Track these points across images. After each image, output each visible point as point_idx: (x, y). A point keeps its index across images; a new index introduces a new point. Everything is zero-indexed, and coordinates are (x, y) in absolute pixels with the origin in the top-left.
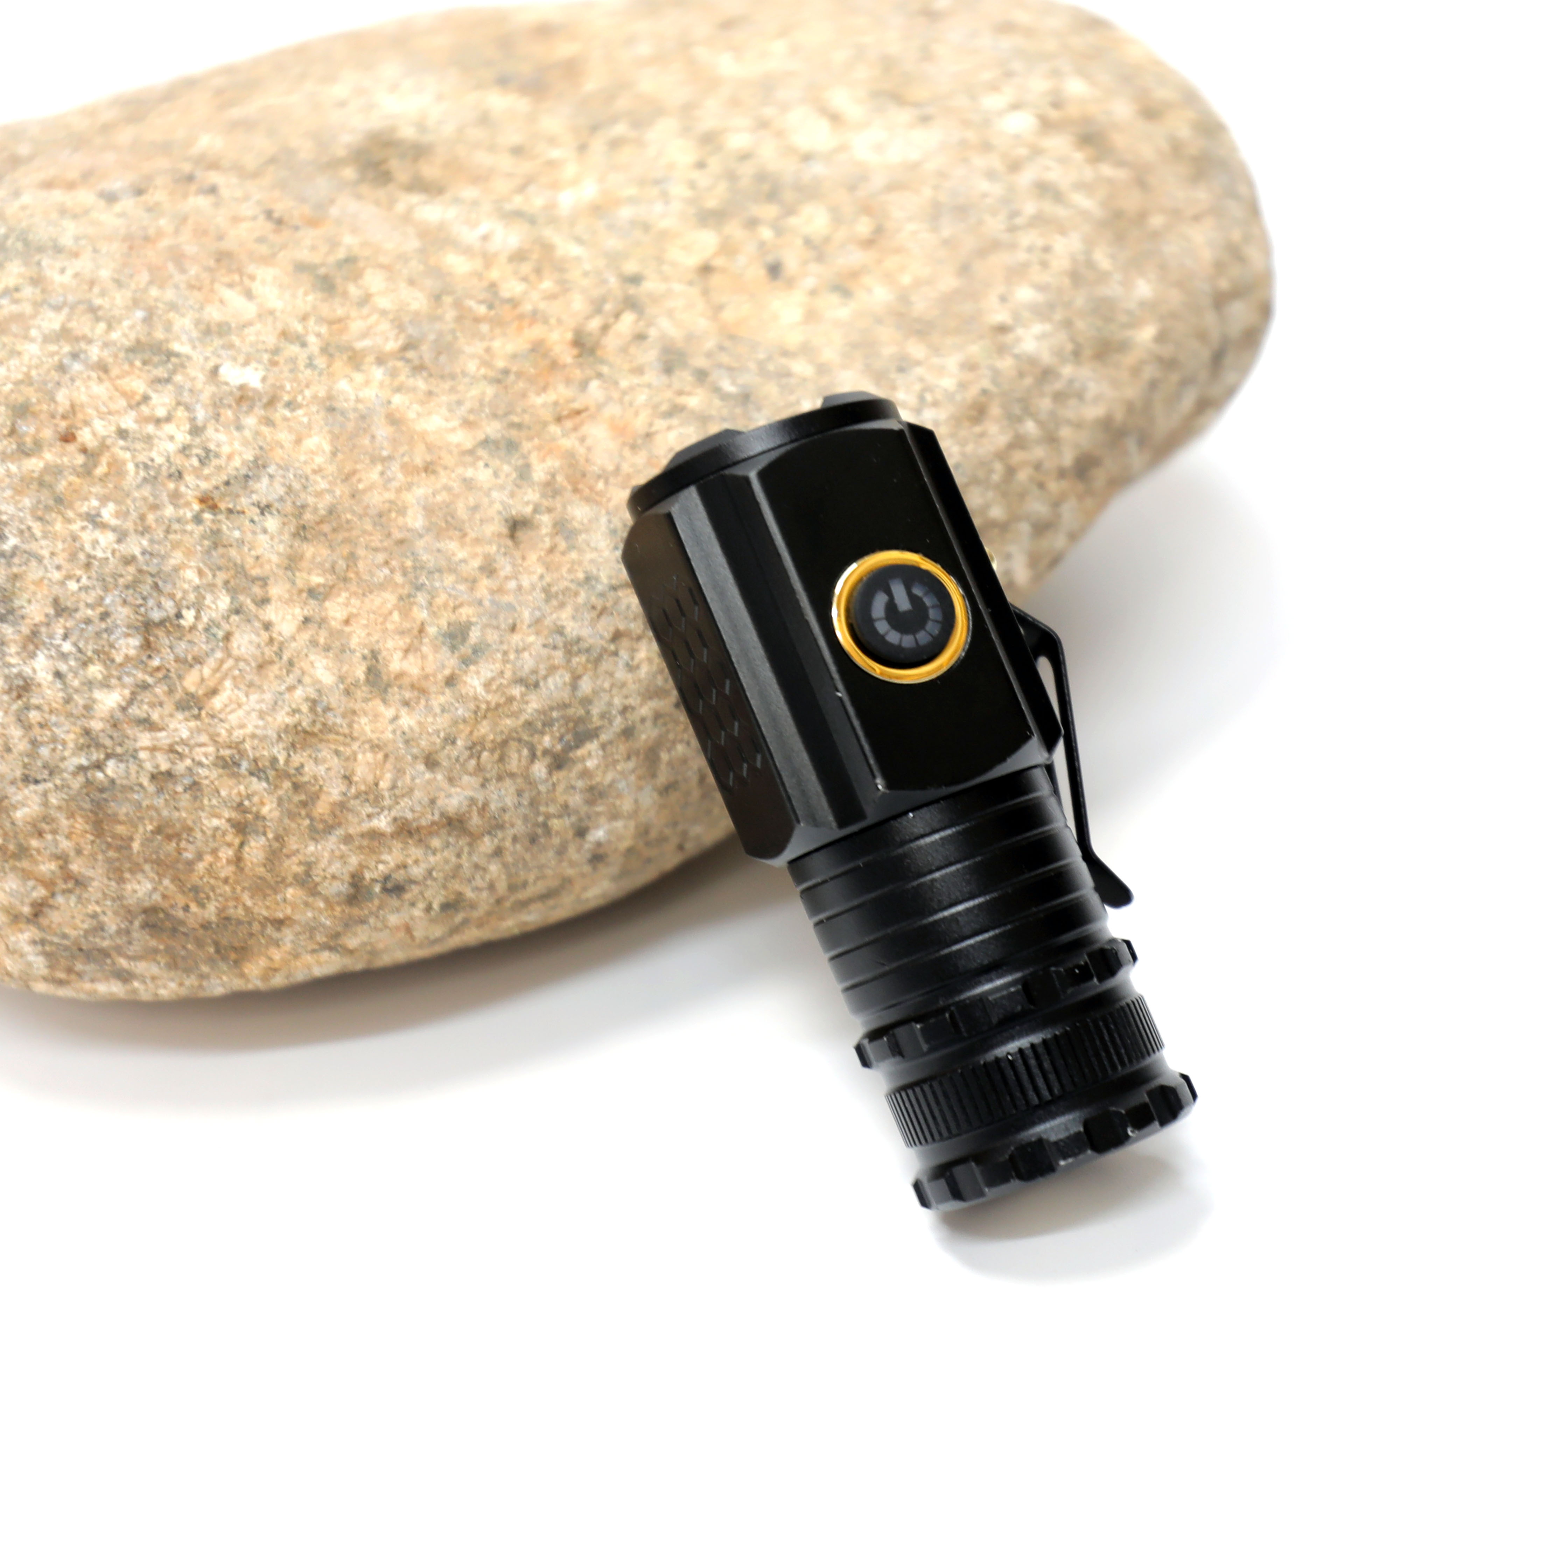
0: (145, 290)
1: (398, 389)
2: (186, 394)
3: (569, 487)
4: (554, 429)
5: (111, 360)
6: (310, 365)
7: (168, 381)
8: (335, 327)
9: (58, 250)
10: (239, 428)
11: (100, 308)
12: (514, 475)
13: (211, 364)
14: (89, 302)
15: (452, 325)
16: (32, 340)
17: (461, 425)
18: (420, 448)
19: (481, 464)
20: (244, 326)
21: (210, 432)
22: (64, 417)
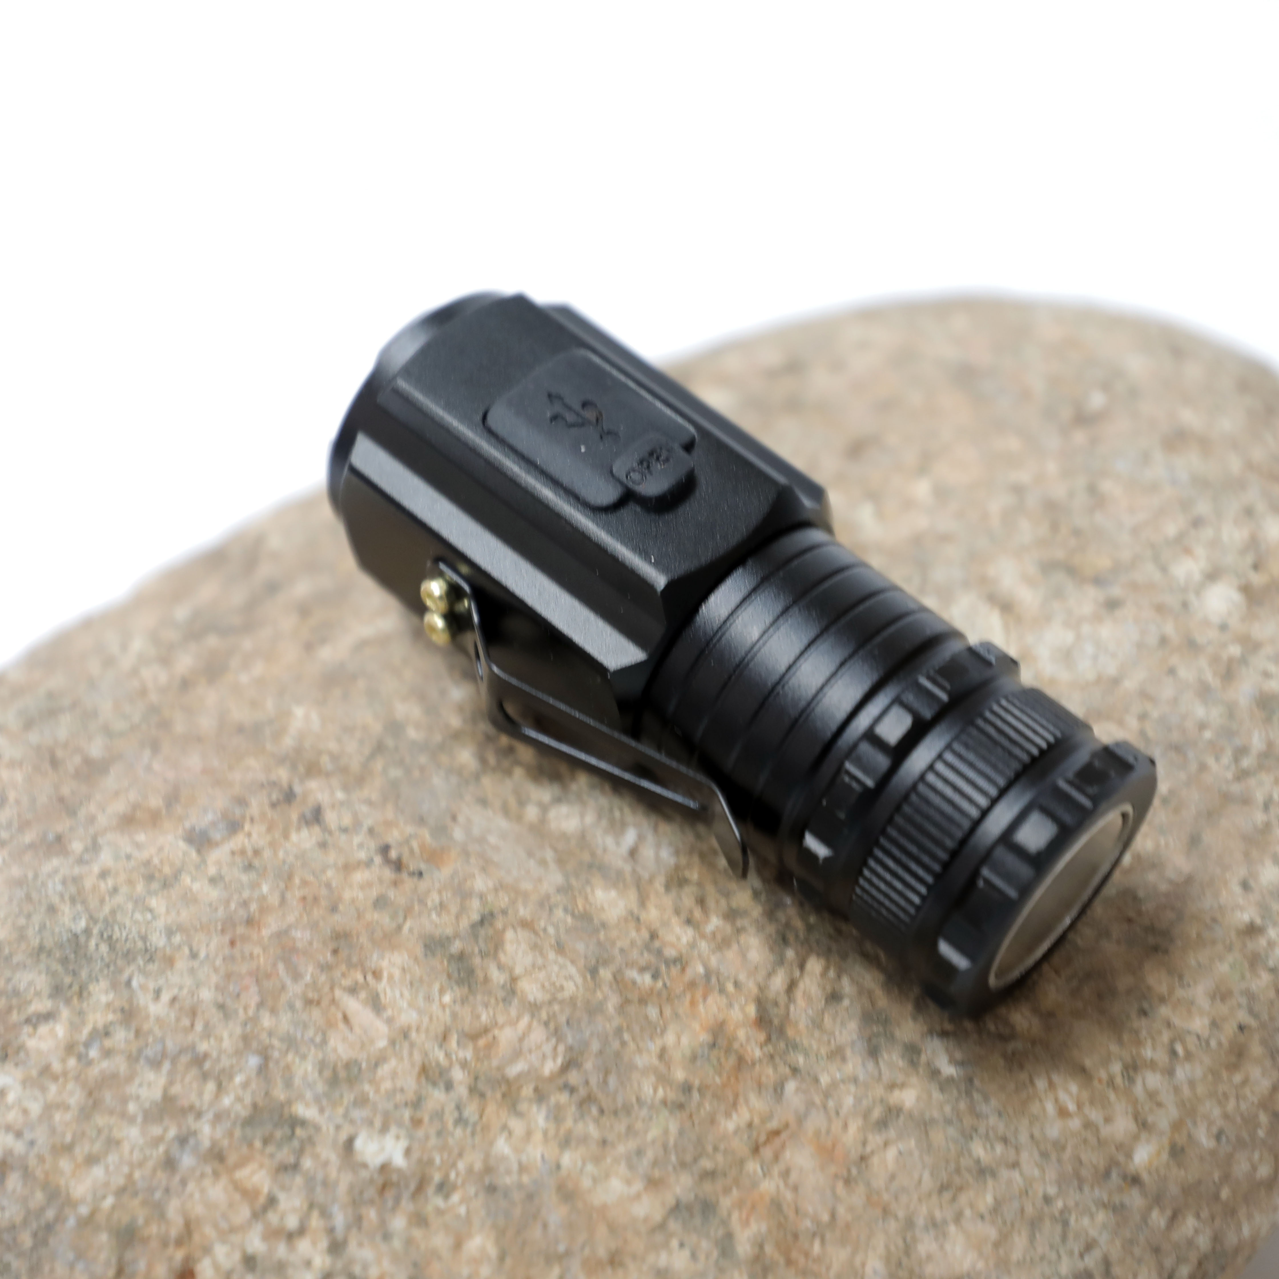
0: (255, 1020)
1: (566, 1142)
2: (319, 1189)
3: (782, 1261)
4: (753, 1166)
5: (225, 1143)
6: (460, 1121)
7: (295, 1167)
8: (482, 1042)
9: (150, 955)
10: (387, 1237)
11: (206, 1056)
12: (715, 1254)
13: (343, 1136)
14: (192, 1047)
15: (617, 1021)
16: (132, 1120)
17: (646, 1189)
18: (602, 1231)
19: (675, 1243)
20: (376, 1065)
21: (352, 1248)
22: (179, 1243)
